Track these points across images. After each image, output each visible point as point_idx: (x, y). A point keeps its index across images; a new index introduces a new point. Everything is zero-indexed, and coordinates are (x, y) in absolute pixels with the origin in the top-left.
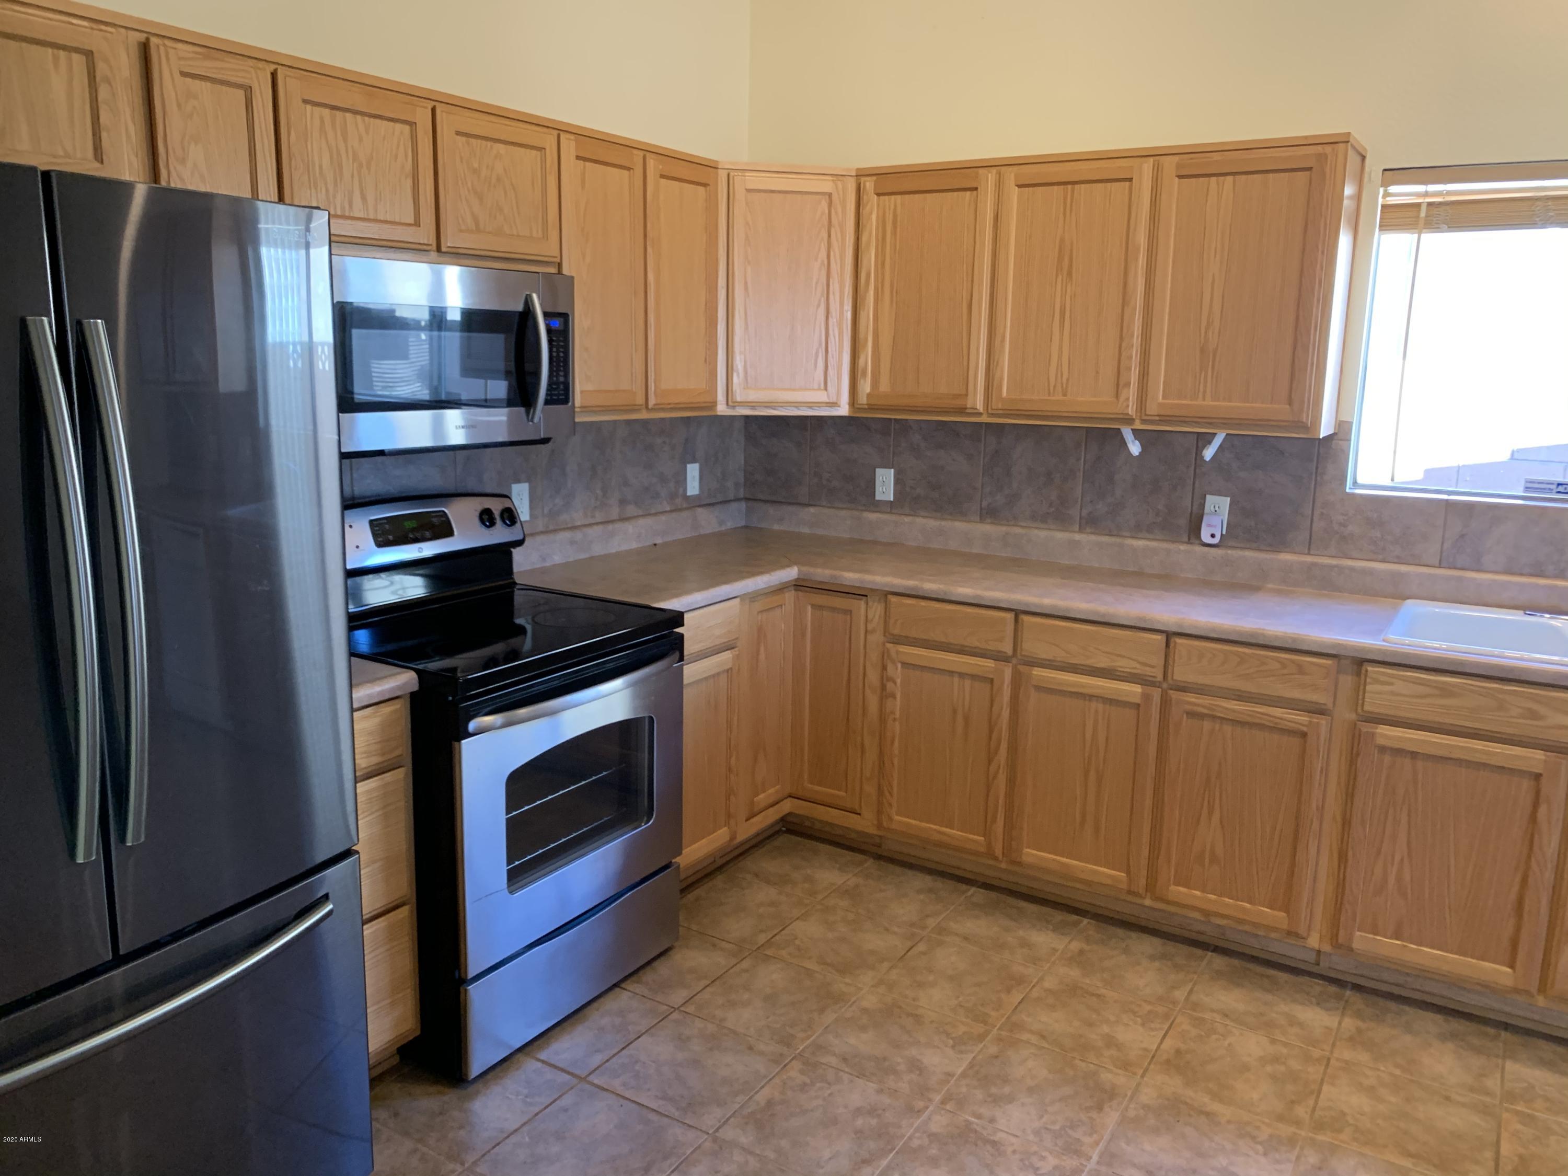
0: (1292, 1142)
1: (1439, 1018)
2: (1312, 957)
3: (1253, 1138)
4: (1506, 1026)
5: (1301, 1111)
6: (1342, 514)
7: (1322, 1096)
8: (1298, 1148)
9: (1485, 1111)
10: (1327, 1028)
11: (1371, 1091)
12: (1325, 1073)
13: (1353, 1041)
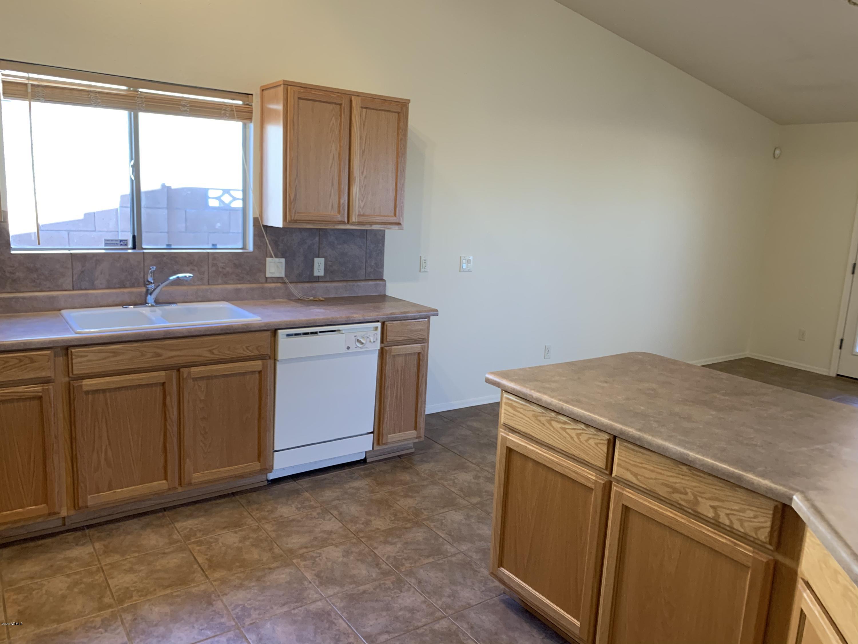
0: (114, 616)
1: (135, 520)
2: (60, 523)
3: (94, 627)
4: (164, 509)
5: (107, 600)
6: (11, 267)
7: (111, 586)
8: (119, 617)
9: (181, 549)
10: (89, 554)
11: (131, 570)
12: (104, 574)
13: (107, 552)
